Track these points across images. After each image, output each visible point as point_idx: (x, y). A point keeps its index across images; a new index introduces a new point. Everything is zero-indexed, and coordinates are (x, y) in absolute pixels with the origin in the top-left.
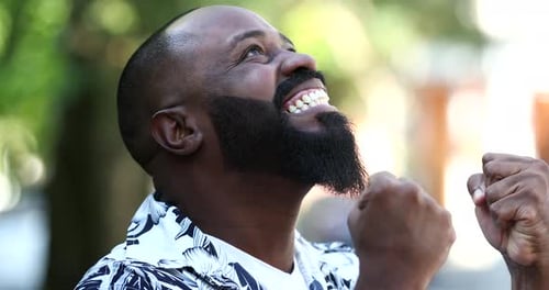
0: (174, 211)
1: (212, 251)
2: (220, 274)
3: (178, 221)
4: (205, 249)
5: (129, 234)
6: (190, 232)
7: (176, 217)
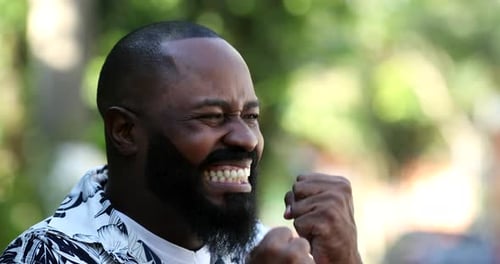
0: (101, 194)
1: (123, 230)
2: (125, 252)
3: (102, 201)
4: (119, 227)
5: (61, 207)
6: (108, 211)
7: (101, 198)
